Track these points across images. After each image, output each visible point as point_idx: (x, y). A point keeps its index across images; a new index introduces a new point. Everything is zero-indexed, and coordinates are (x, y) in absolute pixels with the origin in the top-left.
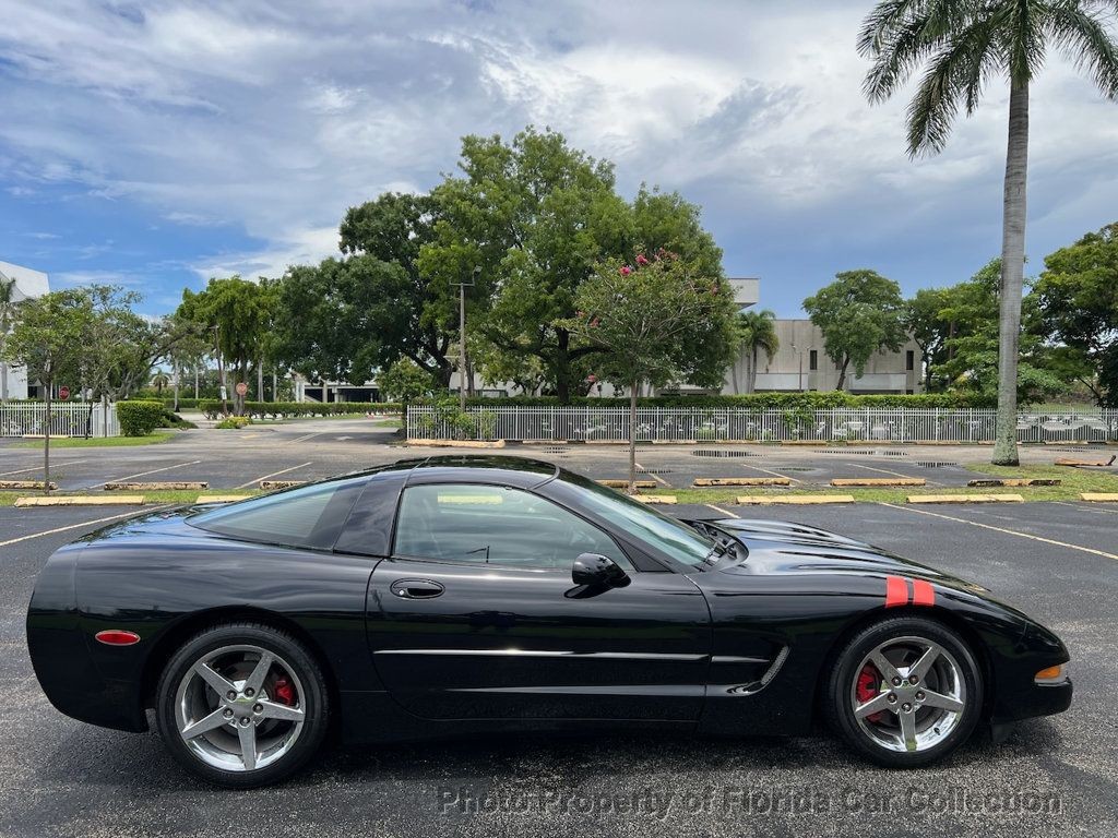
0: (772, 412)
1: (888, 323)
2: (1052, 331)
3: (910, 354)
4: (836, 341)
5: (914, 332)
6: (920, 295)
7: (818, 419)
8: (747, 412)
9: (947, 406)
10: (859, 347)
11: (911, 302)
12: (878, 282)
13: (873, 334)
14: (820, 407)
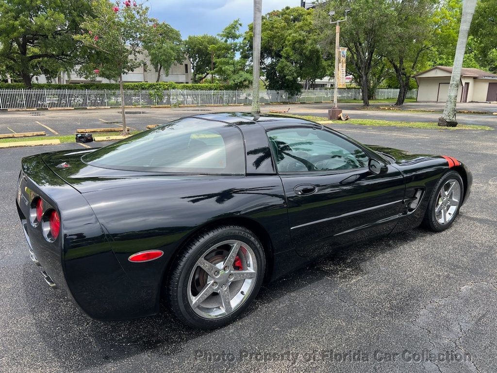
0: (144, 92)
1: (178, 50)
2: (249, 58)
3: (186, 66)
4: (155, 58)
5: (188, 56)
6: (190, 38)
7: (164, 95)
8: (132, 92)
9: (216, 89)
10: (166, 61)
11: (186, 41)
12: (172, 31)
13: (172, 55)
14: (165, 89)
